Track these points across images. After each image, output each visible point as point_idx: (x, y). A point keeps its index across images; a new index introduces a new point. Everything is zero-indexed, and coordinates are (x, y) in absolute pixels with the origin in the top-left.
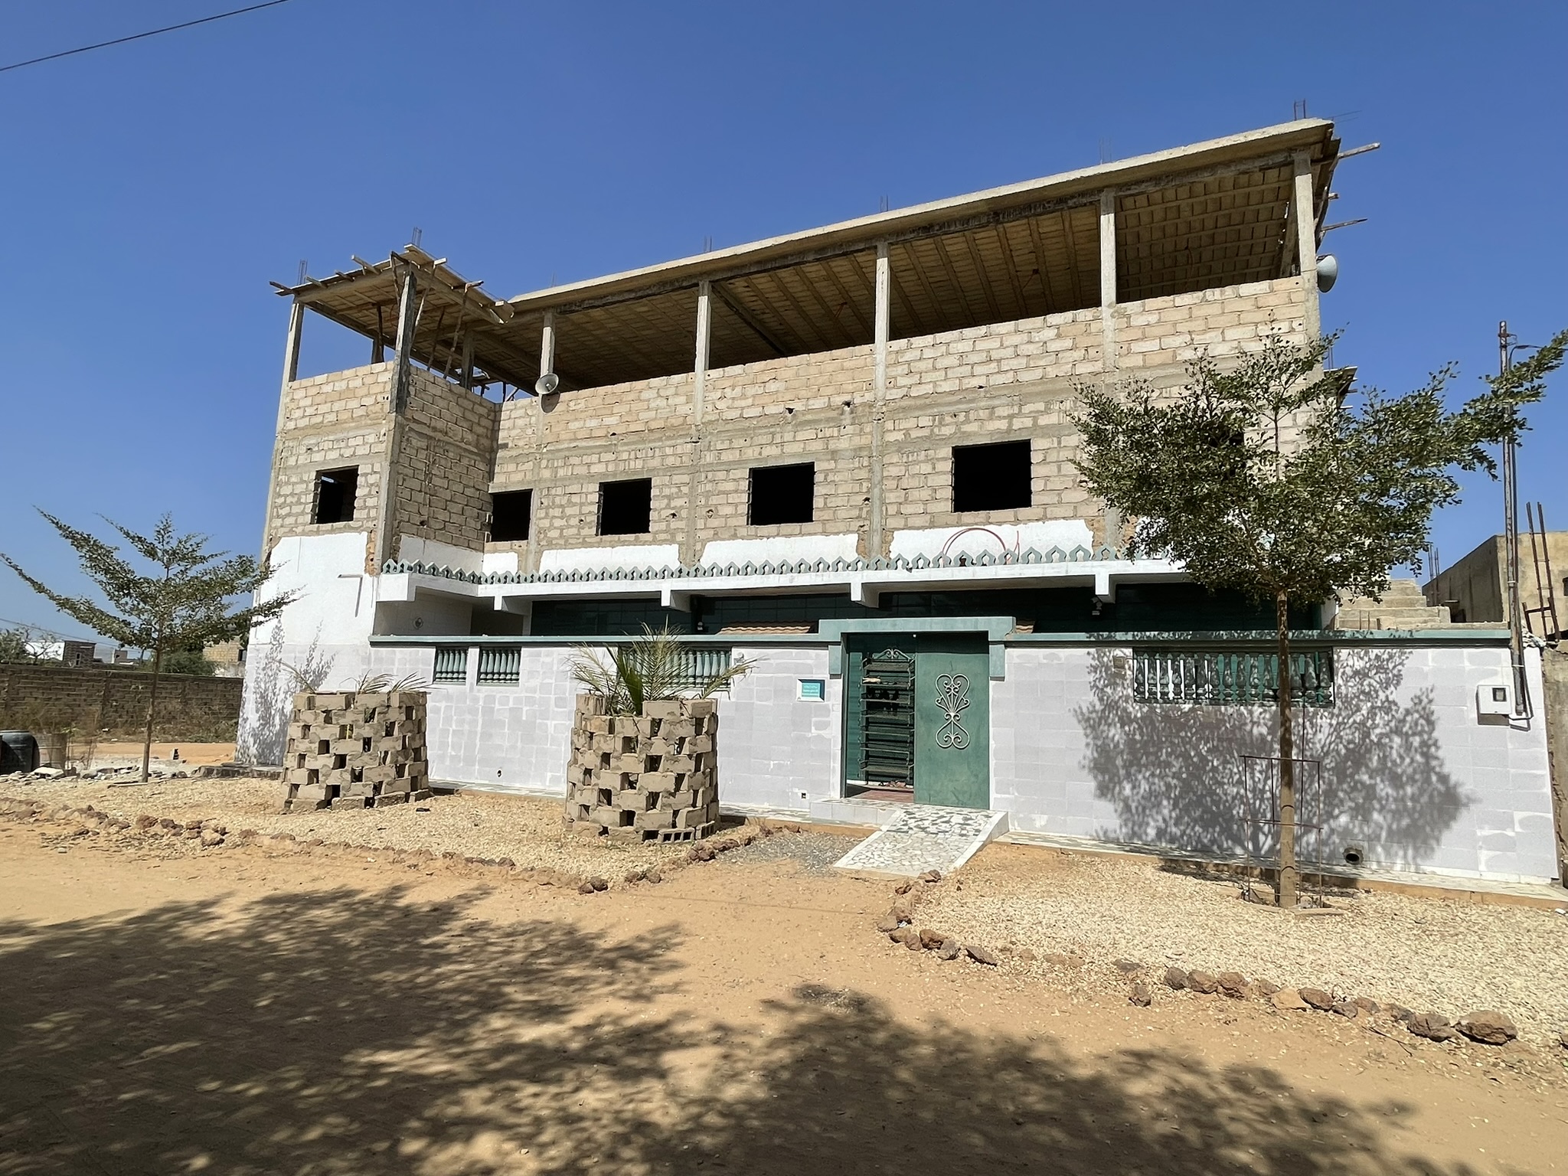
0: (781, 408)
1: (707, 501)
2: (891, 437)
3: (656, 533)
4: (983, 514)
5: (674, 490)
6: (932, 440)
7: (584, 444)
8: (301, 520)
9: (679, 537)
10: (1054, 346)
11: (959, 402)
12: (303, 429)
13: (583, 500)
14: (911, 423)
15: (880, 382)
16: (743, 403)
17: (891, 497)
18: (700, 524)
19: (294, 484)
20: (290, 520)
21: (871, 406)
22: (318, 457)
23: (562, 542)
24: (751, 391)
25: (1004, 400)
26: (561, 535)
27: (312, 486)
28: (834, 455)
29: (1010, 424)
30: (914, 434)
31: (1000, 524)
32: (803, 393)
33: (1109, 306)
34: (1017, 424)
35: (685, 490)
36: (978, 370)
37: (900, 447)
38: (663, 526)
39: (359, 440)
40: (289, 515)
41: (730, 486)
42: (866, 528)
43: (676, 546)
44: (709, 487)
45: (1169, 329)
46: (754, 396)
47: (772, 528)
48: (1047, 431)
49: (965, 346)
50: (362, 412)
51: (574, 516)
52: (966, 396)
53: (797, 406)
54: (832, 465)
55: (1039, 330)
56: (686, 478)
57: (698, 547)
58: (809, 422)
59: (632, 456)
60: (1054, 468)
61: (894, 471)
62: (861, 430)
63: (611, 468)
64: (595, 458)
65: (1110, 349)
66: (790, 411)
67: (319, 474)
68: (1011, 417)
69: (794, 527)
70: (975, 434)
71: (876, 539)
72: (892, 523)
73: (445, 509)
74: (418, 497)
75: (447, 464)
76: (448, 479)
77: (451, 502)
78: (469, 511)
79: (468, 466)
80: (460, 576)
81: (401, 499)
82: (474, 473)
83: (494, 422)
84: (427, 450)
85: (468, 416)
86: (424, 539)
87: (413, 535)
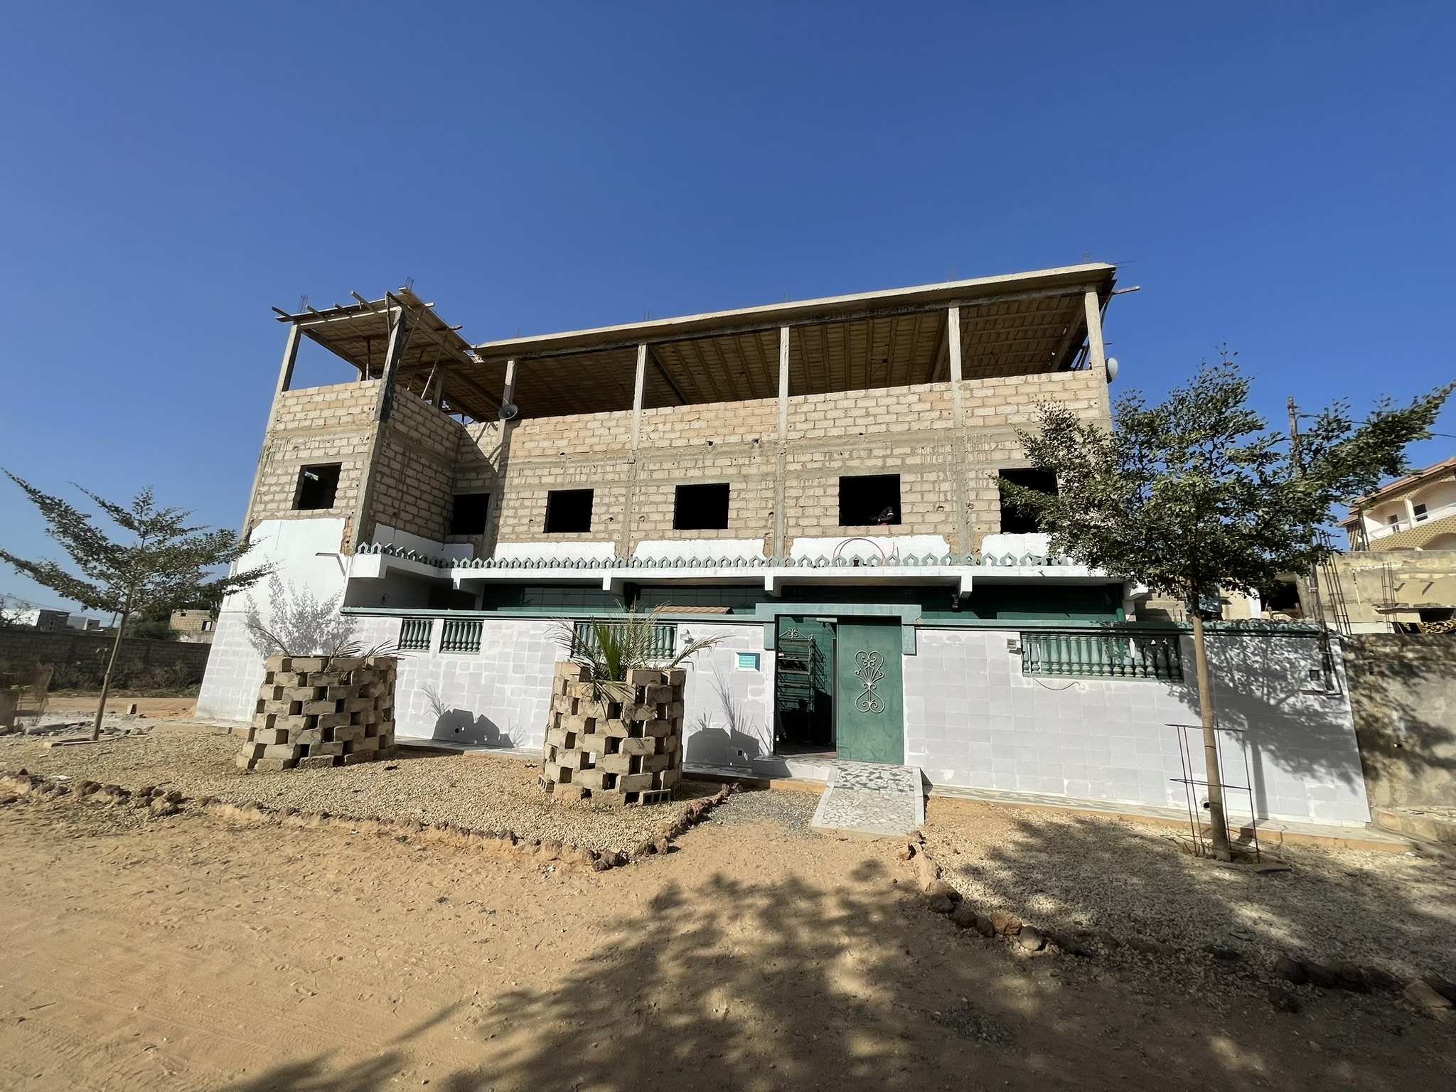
0: (703, 441)
1: (640, 509)
2: (791, 467)
3: (597, 532)
4: (863, 528)
5: (613, 499)
6: (823, 471)
7: (537, 460)
8: (282, 506)
9: (615, 537)
10: (916, 407)
11: (845, 444)
12: (292, 430)
13: (534, 504)
14: (807, 458)
15: (783, 426)
16: (673, 436)
17: (791, 512)
18: (634, 525)
19: (279, 475)
20: (273, 506)
21: (776, 443)
22: (304, 454)
23: (514, 537)
24: (678, 426)
25: (879, 444)
26: (513, 532)
27: (296, 478)
28: (746, 478)
29: (885, 462)
30: (809, 466)
31: (877, 536)
32: (721, 431)
33: (957, 381)
34: (890, 462)
35: (622, 499)
36: (859, 421)
37: (798, 475)
38: (602, 527)
39: (345, 442)
40: (272, 501)
41: (660, 498)
42: (771, 535)
43: (612, 544)
44: (642, 498)
45: (1001, 401)
46: (681, 431)
47: (694, 532)
48: (911, 469)
49: (850, 404)
50: (349, 418)
51: (526, 516)
52: (847, 439)
53: (716, 440)
54: (744, 486)
55: (905, 395)
56: (623, 491)
57: (632, 544)
58: (726, 452)
59: (578, 471)
60: (919, 496)
61: (793, 493)
62: (768, 461)
63: (560, 479)
64: (546, 472)
65: (959, 411)
66: (711, 443)
67: (304, 468)
68: (885, 457)
69: (713, 532)
70: (857, 468)
71: (779, 544)
72: (792, 532)
73: (415, 505)
74: (393, 492)
75: (419, 468)
76: (418, 480)
77: (420, 499)
78: (434, 509)
79: (436, 472)
80: (425, 560)
81: (379, 493)
82: (440, 477)
83: (460, 439)
84: (403, 454)
85: (440, 431)
86: (396, 528)
87: (386, 524)
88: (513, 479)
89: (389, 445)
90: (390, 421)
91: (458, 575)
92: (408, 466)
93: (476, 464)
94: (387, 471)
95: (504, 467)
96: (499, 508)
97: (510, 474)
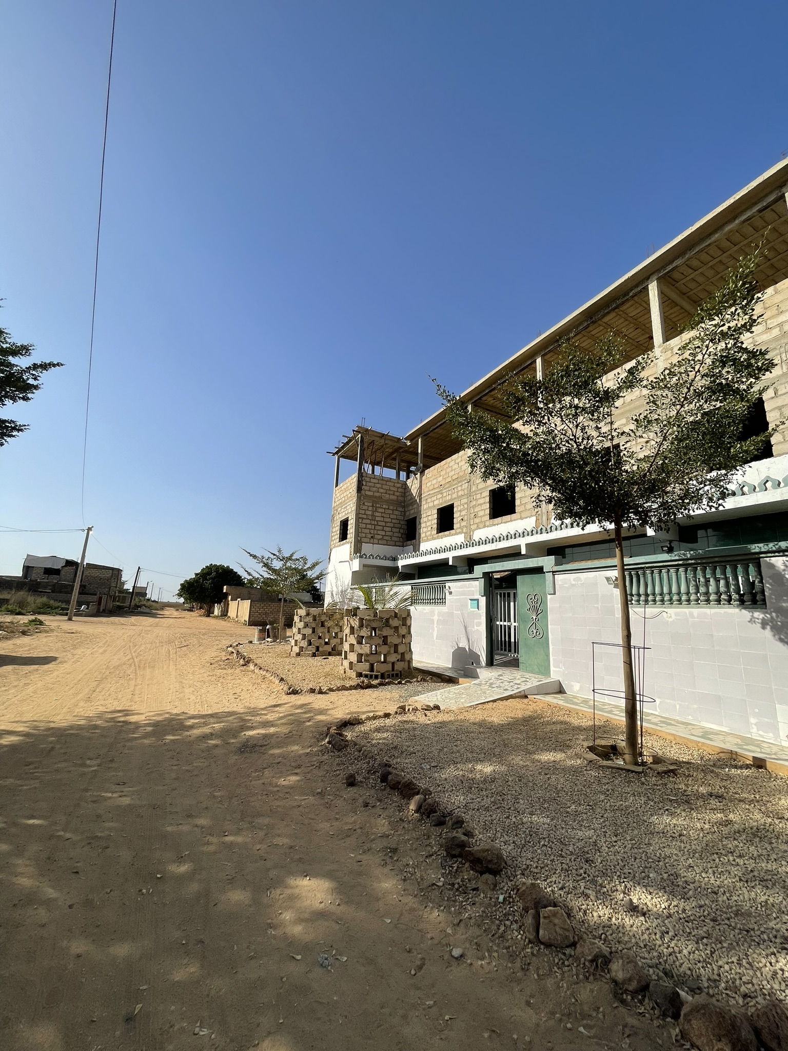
1: (474, 510)
3: (456, 529)
5: (462, 507)
7: (432, 492)
8: (337, 541)
9: (464, 530)
12: (338, 506)
13: (432, 518)
18: (472, 521)
19: (335, 527)
22: (340, 516)
23: (426, 538)
26: (426, 535)
27: (338, 527)
33: (659, 347)
35: (466, 506)
38: (459, 525)
39: (349, 507)
40: (334, 539)
41: (482, 501)
42: (539, 513)
43: (463, 535)
44: (474, 503)
47: (499, 520)
50: (350, 495)
51: (429, 526)
57: (472, 532)
59: (448, 494)
63: (442, 501)
64: (435, 498)
67: (341, 522)
69: (508, 517)
71: (545, 518)
73: (383, 530)
74: (369, 526)
75: (383, 511)
76: (383, 517)
77: (385, 526)
78: (394, 530)
79: (393, 510)
80: (386, 558)
81: (361, 528)
82: (396, 513)
83: (405, 489)
84: (373, 506)
85: (392, 488)
86: (373, 544)
87: (368, 543)
88: (424, 506)
89: (364, 503)
90: (363, 492)
91: (401, 563)
92: (376, 511)
93: (411, 501)
94: (365, 516)
95: (420, 500)
96: (420, 523)
97: (423, 503)
